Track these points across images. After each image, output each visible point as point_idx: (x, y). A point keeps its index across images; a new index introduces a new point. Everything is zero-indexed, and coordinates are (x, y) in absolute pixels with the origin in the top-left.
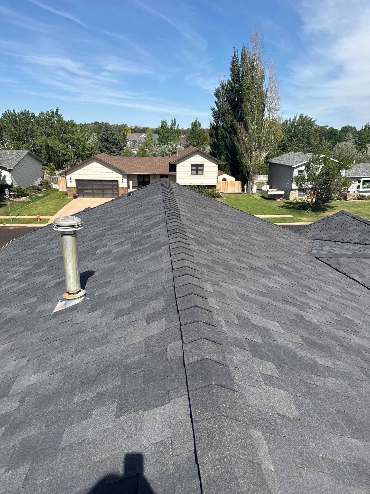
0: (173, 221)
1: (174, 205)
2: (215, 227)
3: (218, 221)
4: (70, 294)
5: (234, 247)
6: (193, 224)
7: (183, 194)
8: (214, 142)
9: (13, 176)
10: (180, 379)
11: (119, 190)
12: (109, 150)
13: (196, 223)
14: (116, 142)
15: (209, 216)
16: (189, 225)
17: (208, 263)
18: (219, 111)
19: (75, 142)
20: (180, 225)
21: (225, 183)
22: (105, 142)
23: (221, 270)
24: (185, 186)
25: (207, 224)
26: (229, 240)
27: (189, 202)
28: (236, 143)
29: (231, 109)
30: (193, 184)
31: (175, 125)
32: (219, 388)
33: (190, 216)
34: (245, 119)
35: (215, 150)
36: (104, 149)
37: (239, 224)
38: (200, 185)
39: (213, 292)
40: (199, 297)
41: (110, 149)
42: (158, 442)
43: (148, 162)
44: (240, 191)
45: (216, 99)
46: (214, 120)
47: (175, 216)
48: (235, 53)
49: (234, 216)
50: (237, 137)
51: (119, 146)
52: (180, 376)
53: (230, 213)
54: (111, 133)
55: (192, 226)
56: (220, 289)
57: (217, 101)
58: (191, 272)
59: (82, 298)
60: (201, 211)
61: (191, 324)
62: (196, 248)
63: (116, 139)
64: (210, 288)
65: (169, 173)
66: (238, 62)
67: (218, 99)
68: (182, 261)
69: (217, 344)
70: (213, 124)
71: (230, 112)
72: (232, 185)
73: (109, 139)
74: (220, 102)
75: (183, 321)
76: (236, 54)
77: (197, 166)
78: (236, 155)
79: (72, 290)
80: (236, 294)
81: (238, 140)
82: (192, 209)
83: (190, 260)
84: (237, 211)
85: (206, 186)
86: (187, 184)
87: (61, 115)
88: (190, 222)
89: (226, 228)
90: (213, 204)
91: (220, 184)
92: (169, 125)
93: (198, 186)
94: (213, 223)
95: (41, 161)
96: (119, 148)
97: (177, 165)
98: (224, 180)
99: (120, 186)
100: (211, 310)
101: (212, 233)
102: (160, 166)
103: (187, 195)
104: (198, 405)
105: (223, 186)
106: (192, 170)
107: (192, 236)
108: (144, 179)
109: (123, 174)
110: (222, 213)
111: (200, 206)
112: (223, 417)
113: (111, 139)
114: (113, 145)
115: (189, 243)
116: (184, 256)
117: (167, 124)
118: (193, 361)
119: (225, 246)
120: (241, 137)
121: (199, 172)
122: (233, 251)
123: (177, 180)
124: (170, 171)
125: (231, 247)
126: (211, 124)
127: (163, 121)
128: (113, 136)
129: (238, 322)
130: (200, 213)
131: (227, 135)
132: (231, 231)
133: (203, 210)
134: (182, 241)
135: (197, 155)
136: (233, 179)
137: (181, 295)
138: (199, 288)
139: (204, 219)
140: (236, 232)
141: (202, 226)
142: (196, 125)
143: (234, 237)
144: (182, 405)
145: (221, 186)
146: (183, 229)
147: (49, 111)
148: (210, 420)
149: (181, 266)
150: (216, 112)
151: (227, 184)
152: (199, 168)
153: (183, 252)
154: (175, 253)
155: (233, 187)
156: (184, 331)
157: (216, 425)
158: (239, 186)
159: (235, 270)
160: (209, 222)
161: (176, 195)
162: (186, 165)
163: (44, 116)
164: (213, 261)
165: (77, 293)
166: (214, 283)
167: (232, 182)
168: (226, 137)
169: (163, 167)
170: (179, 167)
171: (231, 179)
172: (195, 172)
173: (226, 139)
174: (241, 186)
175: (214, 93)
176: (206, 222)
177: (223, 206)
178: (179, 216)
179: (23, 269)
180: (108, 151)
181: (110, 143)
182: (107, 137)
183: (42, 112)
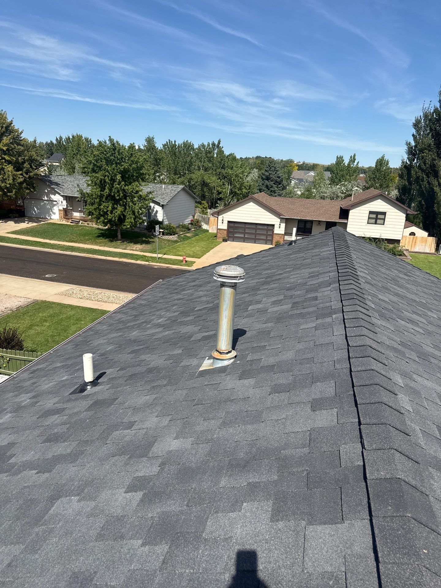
0: (348, 283)
1: (350, 263)
2: (403, 297)
3: (407, 289)
4: (220, 353)
5: (430, 328)
6: (374, 289)
7: (360, 249)
8: (405, 185)
9: (165, 212)
10: (359, 495)
11: (274, 236)
12: (269, 190)
13: (379, 289)
14: (279, 180)
15: (394, 280)
16: (369, 290)
17: (396, 346)
18: (416, 146)
19: (233, 178)
20: (358, 289)
21: (413, 238)
22: (266, 180)
23: (412, 358)
25: (392, 292)
26: (422, 317)
27: (368, 260)
29: (434, 144)
30: (368, 236)
31: (354, 162)
32: (416, 524)
33: (370, 278)
35: (404, 195)
36: (264, 188)
37: (435, 297)
38: (377, 238)
39: (403, 386)
40: (386, 390)
41: (270, 188)
42: (326, 572)
43: (314, 205)
44: (433, 251)
45: (414, 131)
46: (407, 158)
47: (351, 277)
49: (429, 284)
51: (281, 185)
52: (359, 492)
53: (423, 280)
54: (275, 170)
55: (373, 292)
56: (412, 384)
57: (415, 133)
58: (374, 354)
59: (232, 360)
60: (384, 274)
61: (374, 426)
62: (379, 322)
63: (279, 177)
64: (399, 380)
65: (339, 220)
67: (417, 131)
68: (362, 337)
69: (412, 461)
70: (406, 162)
71: (432, 148)
72: (423, 242)
73: (272, 176)
74: (419, 134)
75: (364, 419)
77: (377, 213)
79: (223, 349)
80: (435, 395)
82: (372, 269)
83: (373, 337)
84: (432, 278)
85: (386, 240)
86: (360, 236)
87: (223, 147)
88: (371, 286)
89: (418, 300)
90: (400, 266)
91: (406, 239)
92: (346, 161)
93: (375, 239)
94: (400, 291)
95: (194, 198)
96: (281, 187)
97: (350, 211)
98: (413, 234)
99: (275, 232)
100: (403, 411)
101: (400, 304)
102: (328, 211)
103: (365, 250)
104: (387, 539)
105: (409, 242)
106: (369, 218)
107: (373, 306)
108: (305, 226)
109: (281, 218)
110: (412, 279)
111: (382, 266)
112: (424, 569)
113: (273, 177)
114: (274, 184)
115: (370, 314)
116: (365, 332)
117: (343, 160)
118: (379, 476)
119: (417, 325)
121: (378, 221)
122: (429, 333)
123: (348, 228)
124: (340, 218)
125: (426, 327)
126: (403, 162)
127: (339, 156)
128: (276, 173)
129: (439, 434)
130: (383, 275)
131: (423, 178)
132: (425, 305)
133: (387, 272)
134: (361, 310)
135: (379, 200)
136: (426, 234)
137: (361, 384)
138: (386, 379)
139: (388, 284)
140: (431, 306)
141: (385, 293)
142: (381, 162)
143: (430, 313)
144: (361, 532)
145: (407, 242)
146: (362, 296)
147: (211, 143)
148: (405, 567)
149: (361, 345)
150: (412, 148)
151: (416, 240)
152: (379, 216)
153: (363, 325)
154: (352, 326)
155: (424, 245)
156: (365, 433)
157: (413, 576)
158: (433, 244)
159: (432, 360)
160: (395, 289)
161: (352, 249)
162: (362, 211)
163: (204, 148)
164: (402, 344)
165: (227, 353)
166: (404, 375)
167: (422, 237)
168: (421, 179)
169: (332, 212)
170: (353, 213)
171: (421, 233)
172: (374, 221)
173: (422, 181)
174: (435, 245)
175: (412, 124)
176: (391, 289)
177: (414, 270)
178: (356, 277)
179: (169, 315)
180: (267, 190)
181: (272, 181)
182: (270, 174)
183: (203, 143)
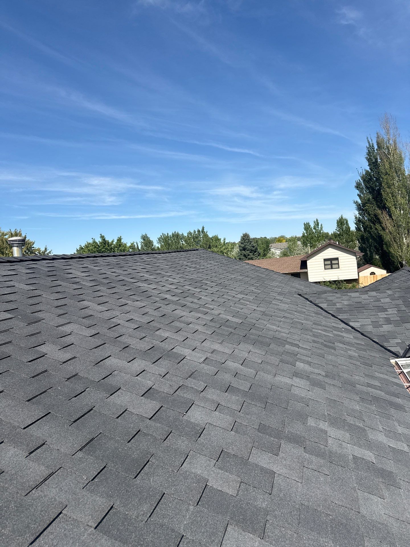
12: (247, 258)
14: (253, 249)
18: (362, 203)
22: (243, 250)
24: (319, 282)
28: (380, 232)
29: (373, 198)
30: (328, 280)
31: (318, 225)
34: (387, 205)
36: (242, 257)
38: (336, 281)
41: (248, 256)
43: (279, 262)
45: (357, 192)
46: (359, 213)
48: (369, 143)
50: (381, 226)
51: (257, 253)
57: (359, 193)
63: (254, 247)
65: (300, 270)
66: (374, 150)
67: (361, 192)
70: (359, 217)
71: (372, 202)
73: (247, 247)
74: (363, 193)
76: (371, 143)
77: (331, 260)
78: (383, 244)
81: (384, 229)
85: (345, 280)
86: (321, 281)
87: (207, 232)
91: (367, 279)
92: (312, 225)
93: (335, 281)
97: (308, 262)
98: (373, 273)
102: (290, 265)
106: (325, 265)
113: (249, 247)
114: (250, 252)
117: (310, 226)
120: (386, 225)
121: (334, 266)
123: (309, 277)
124: (301, 269)
126: (356, 218)
127: (306, 223)
128: (250, 244)
131: (371, 226)
135: (330, 249)
136: (384, 271)
142: (342, 223)
147: (196, 231)
150: (360, 205)
152: (333, 262)
162: (317, 260)
163: (191, 235)
167: (382, 274)
168: (370, 228)
169: (295, 265)
170: (310, 263)
172: (329, 266)
175: (354, 187)
181: (248, 251)
182: (245, 245)
183: (190, 231)
